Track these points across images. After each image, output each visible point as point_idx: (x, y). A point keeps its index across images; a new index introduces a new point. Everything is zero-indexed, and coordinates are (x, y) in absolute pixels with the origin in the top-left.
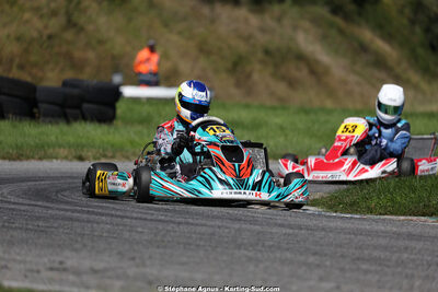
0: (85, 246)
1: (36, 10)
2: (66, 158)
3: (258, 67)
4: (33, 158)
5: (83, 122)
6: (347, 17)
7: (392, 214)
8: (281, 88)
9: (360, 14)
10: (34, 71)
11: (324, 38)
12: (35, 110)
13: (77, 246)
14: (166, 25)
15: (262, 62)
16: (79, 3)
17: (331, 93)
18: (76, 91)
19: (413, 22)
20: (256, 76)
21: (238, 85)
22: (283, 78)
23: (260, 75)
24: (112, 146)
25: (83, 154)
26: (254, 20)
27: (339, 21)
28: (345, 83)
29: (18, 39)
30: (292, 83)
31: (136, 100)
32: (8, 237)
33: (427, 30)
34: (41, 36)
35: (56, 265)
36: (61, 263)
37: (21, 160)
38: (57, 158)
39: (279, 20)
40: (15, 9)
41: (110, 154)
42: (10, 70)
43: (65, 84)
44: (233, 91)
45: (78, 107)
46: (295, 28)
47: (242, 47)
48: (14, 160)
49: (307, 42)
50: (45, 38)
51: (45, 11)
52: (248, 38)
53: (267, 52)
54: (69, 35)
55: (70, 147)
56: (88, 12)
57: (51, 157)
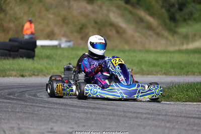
0: (57, 120)
2: (16, 76)
3: (91, 29)
5: (21, 59)
6: (133, 5)
7: (190, 102)
9: (138, 3)
11: (122, 16)
13: (53, 120)
15: (93, 27)
16: (5, 1)
17: (127, 42)
18: (16, 44)
19: (162, 7)
20: (91, 34)
21: (82, 39)
24: (37, 69)
25: (24, 74)
26: (89, 7)
27: (128, 7)
28: (133, 37)
31: (43, 47)
32: (18, 116)
33: (168, 11)
35: (50, 130)
36: (52, 129)
38: (11, 76)
39: (101, 7)
41: (36, 74)
43: (10, 40)
44: (80, 41)
45: (17, 51)
46: (109, 11)
47: (84, 21)
49: (115, 17)
52: (87, 16)
53: (96, 23)
54: (1, 16)
55: (17, 71)
56: (11, 5)
57: (8, 76)
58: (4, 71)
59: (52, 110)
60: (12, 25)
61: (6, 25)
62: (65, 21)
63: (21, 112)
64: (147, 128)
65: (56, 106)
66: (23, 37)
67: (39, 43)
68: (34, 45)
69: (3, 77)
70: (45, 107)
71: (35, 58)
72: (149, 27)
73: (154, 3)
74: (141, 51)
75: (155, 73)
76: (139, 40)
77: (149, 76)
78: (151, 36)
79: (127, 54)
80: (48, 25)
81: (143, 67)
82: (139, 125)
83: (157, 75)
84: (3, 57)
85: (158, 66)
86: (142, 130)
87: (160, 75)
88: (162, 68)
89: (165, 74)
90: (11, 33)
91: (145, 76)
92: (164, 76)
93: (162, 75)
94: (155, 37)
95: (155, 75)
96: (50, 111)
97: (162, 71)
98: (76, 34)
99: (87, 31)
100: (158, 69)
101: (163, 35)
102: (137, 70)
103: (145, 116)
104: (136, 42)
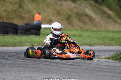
0: (54, 72)
1: (11, 3)
2: (29, 46)
3: (74, 18)
4: (19, 46)
5: (32, 36)
6: (99, 4)
8: (81, 25)
9: (103, 3)
10: (11, 20)
11: (93, 10)
12: (18, 32)
14: (48, 7)
15: (76, 17)
16: (23, 1)
17: (96, 26)
18: (29, 27)
19: (117, 5)
20: (74, 21)
21: (69, 24)
22: (82, 22)
23: (75, 21)
24: (42, 42)
25: (34, 45)
26: (73, 5)
27: (97, 5)
28: (99, 23)
29: (6, 11)
30: (84, 23)
31: (45, 28)
32: (30, 70)
34: (12, 10)
37: (16, 46)
38: (26, 46)
39: (80, 5)
40: (5, 2)
42: (3, 20)
43: (26, 24)
44: (68, 25)
45: (30, 31)
46: (85, 7)
47: (70, 13)
48: (14, 47)
49: (89, 11)
50: (13, 11)
51: (13, 3)
52: (71, 10)
53: (77, 14)
54: (20, 10)
55: (30, 42)
56: (26, 3)
57: (24, 46)
58: (22, 43)
59: (51, 66)
60: (27, 15)
61: (23, 15)
62: (58, 13)
63: (32, 67)
64: (108, 77)
65: (53, 64)
66: (33, 23)
67: (43, 26)
68: (40, 27)
69: (21, 46)
70: (46, 64)
71: (41, 35)
72: (109, 17)
73: (112, 2)
74: (104, 31)
75: (112, 45)
76: (103, 25)
77: (109, 46)
78: (110, 22)
79: (96, 33)
80: (48, 16)
81: (106, 41)
82: (103, 76)
83: (114, 46)
84: (21, 35)
85: (114, 40)
86: (105, 79)
87: (116, 45)
88: (117, 41)
89: (119, 45)
90: (26, 20)
91: (107, 46)
92: (118, 46)
93: (117, 46)
94: (113, 23)
95: (112, 46)
96: (49, 67)
97: (117, 43)
98: (65, 21)
99: (72, 19)
100: (115, 42)
101: (117, 22)
102: (102, 42)
103: (106, 70)
104: (101, 26)
